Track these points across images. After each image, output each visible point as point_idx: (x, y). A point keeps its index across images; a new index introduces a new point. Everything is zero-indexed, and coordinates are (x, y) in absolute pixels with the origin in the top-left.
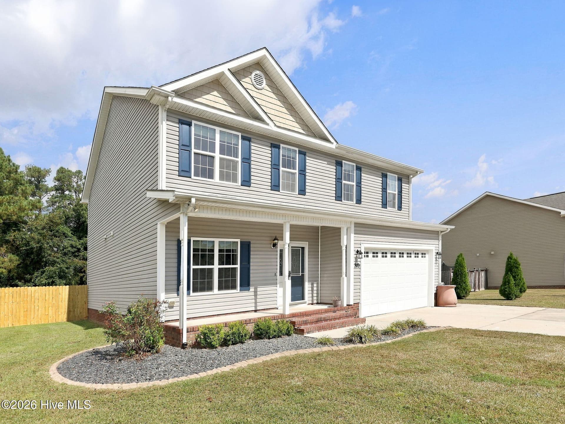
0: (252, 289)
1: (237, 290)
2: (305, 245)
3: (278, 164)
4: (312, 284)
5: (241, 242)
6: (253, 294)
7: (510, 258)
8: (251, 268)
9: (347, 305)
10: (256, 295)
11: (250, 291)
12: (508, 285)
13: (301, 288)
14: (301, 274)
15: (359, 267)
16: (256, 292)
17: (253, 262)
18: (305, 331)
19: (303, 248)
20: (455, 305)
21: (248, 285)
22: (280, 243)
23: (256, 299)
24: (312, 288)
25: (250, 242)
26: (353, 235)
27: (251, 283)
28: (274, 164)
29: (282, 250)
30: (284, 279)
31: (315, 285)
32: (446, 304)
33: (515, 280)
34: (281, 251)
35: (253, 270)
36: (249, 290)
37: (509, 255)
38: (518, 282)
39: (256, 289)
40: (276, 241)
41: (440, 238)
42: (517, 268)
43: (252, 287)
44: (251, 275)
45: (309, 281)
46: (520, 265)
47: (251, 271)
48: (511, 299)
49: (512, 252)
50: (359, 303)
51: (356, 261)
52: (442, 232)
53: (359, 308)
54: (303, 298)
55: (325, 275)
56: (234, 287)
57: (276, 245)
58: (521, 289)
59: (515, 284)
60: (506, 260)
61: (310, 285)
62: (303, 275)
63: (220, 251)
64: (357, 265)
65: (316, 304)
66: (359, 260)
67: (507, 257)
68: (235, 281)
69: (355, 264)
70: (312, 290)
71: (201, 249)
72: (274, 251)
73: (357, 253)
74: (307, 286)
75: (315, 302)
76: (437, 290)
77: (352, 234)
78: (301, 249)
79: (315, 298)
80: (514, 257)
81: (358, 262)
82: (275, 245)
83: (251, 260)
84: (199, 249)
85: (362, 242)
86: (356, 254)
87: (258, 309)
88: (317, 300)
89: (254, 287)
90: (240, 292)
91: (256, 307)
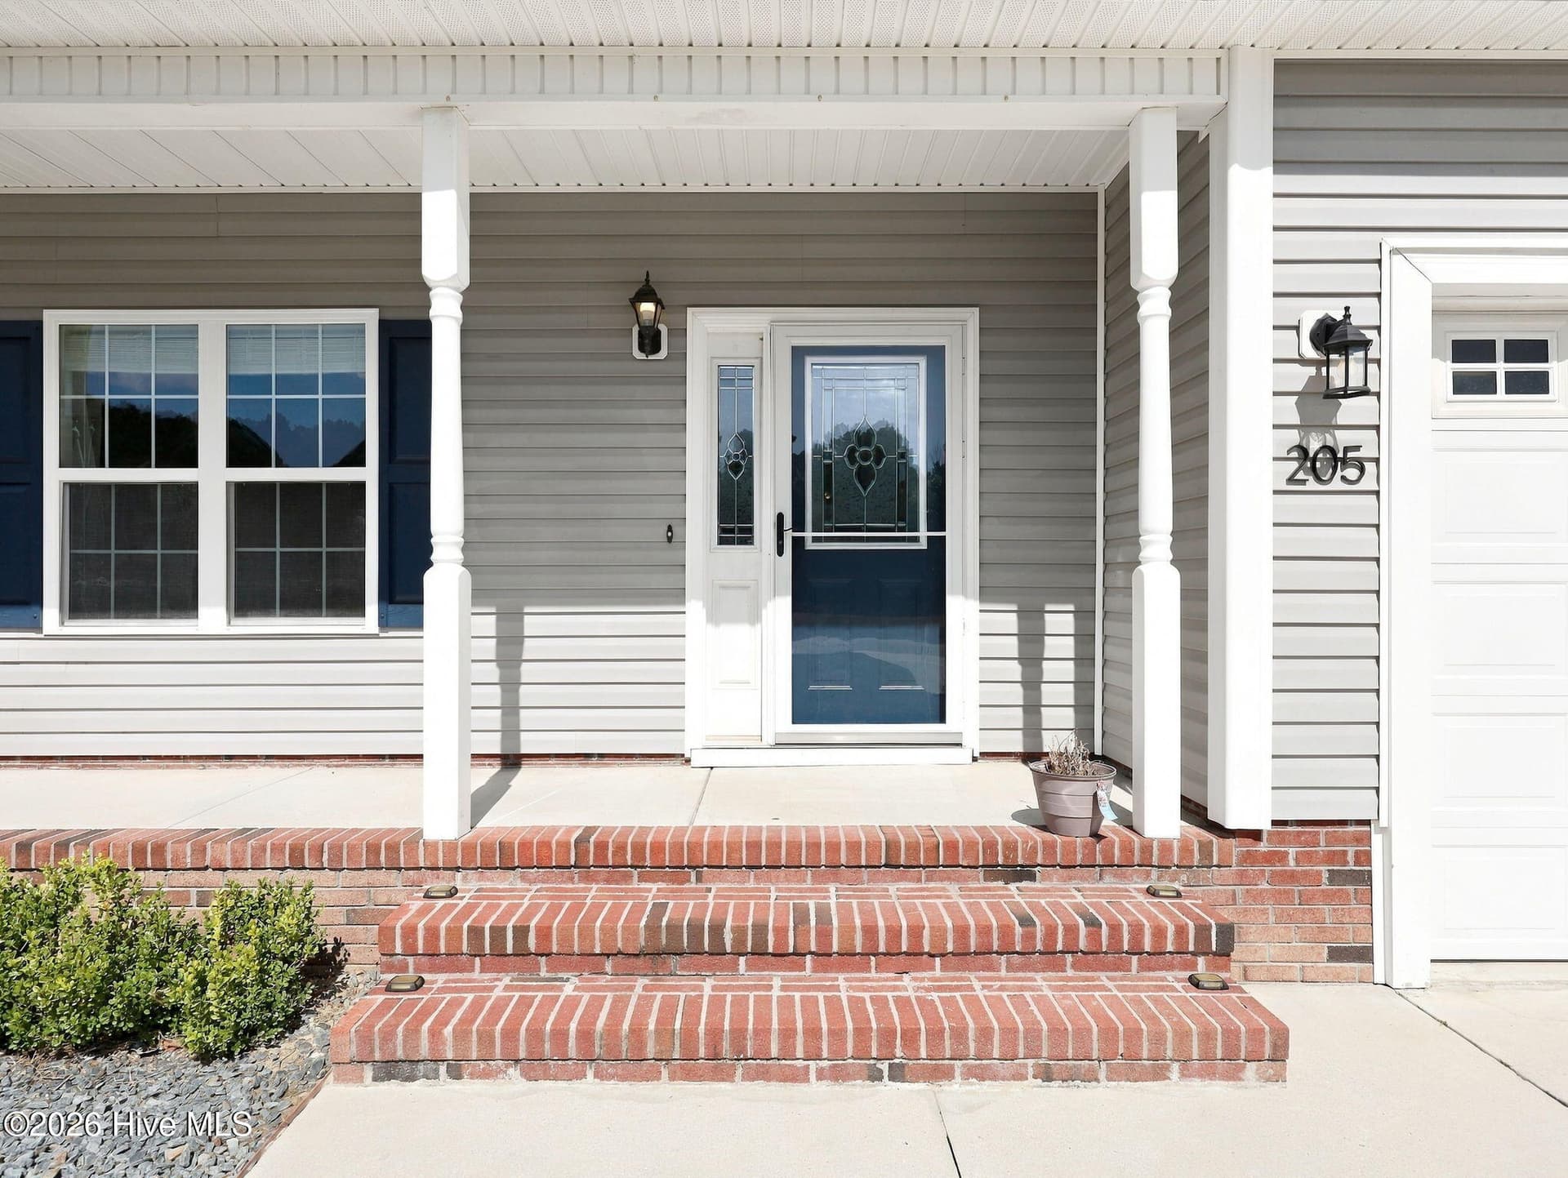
1: (366, 621)
2: (948, 327)
4: (1028, 614)
6: (488, 648)
10: (510, 661)
14: (922, 541)
16: (510, 641)
23: (510, 687)
24: (1029, 638)
26: (1251, 182)
31: (1060, 623)
39: (510, 618)
45: (987, 591)
50: (1368, 822)
51: (1315, 424)
61: (1008, 623)
63: (237, 382)
66: (1352, 411)
69: (1304, 450)
70: (1031, 658)
71: (110, 374)
74: (973, 623)
78: (921, 361)
79: (1062, 717)
84: (103, 377)
87: (524, 752)
89: (493, 610)
90: (381, 635)
91: (511, 731)
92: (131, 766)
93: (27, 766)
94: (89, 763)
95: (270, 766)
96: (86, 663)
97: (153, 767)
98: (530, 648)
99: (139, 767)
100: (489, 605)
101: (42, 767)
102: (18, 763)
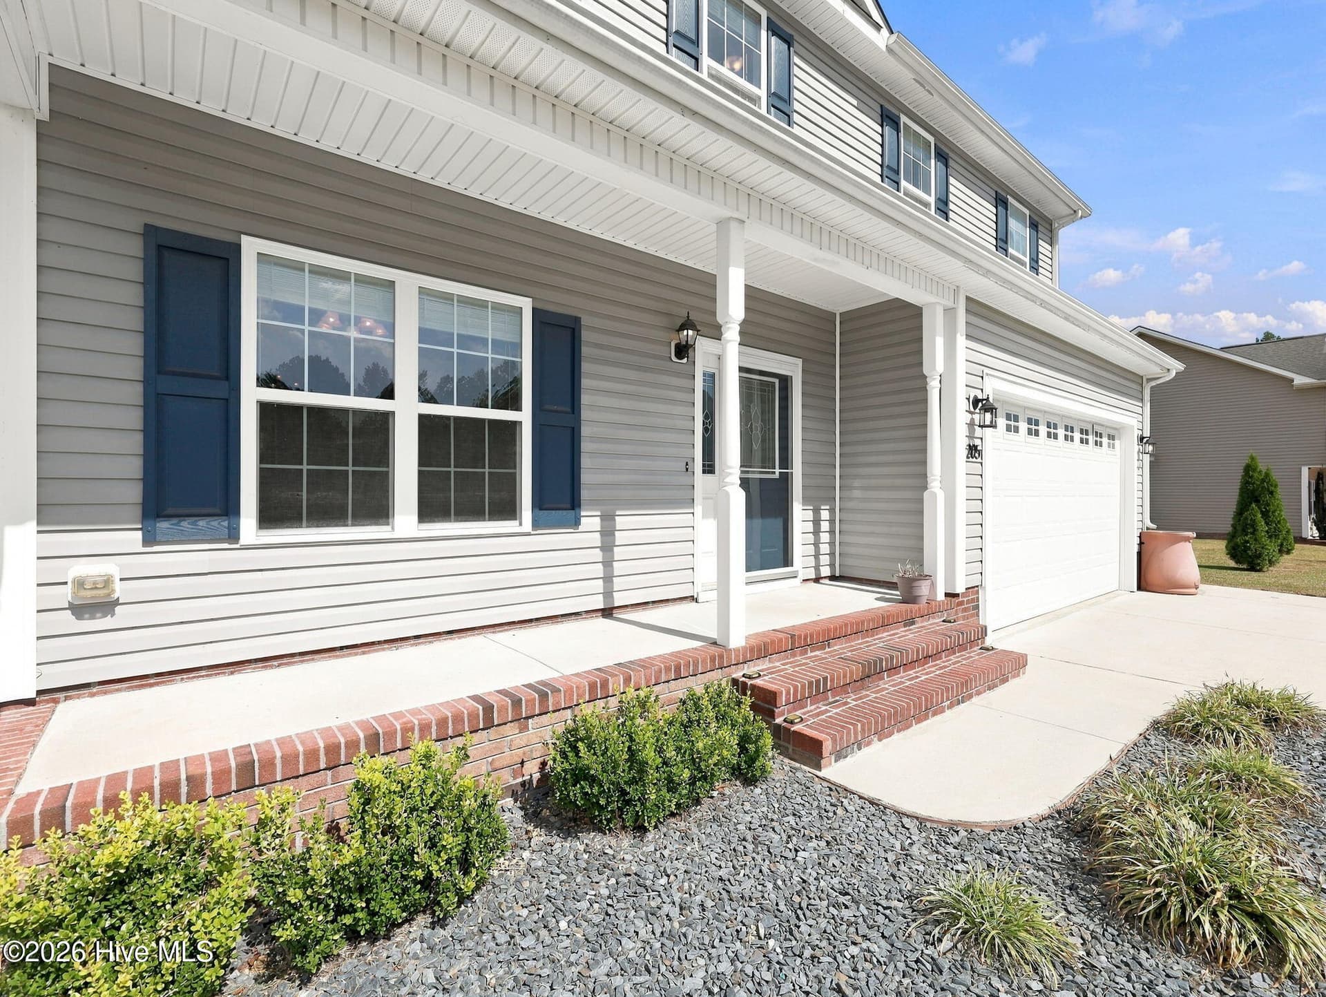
0: (590, 521)
1: (521, 524)
2: (790, 367)
3: (693, 37)
4: (817, 511)
5: (535, 311)
6: (596, 539)
7: (1249, 469)
8: (585, 431)
9: (947, 595)
10: (607, 547)
11: (581, 528)
12: (1253, 533)
13: (779, 522)
14: (777, 474)
15: (979, 460)
16: (608, 533)
17: (592, 407)
18: (827, 747)
19: (785, 381)
20: (1193, 591)
21: (574, 503)
22: (703, 347)
23: (608, 564)
24: (817, 522)
25: (577, 320)
26: (961, 341)
27: (585, 494)
28: (677, 32)
29: (713, 375)
30: (722, 485)
31: (825, 515)
32: (1172, 587)
33: (1267, 524)
34: (710, 378)
35: (593, 439)
36: (576, 523)
37: (1247, 461)
38: (1275, 528)
39: (608, 518)
40: (690, 332)
41: (1147, 397)
42: (1272, 493)
43: (587, 510)
44: (585, 462)
45: (806, 500)
46: (1276, 486)
47: (585, 446)
48: (1260, 571)
49: (1254, 454)
50: (977, 586)
51: (971, 436)
52: (1149, 380)
53: (980, 603)
54: (787, 561)
55: (857, 483)
56: (506, 509)
57: (690, 351)
58: (1281, 545)
59: (1267, 532)
60: (1241, 472)
61: (810, 515)
62: (786, 479)
63: (425, 335)
64: (973, 451)
65: (827, 581)
66: (978, 432)
67: (1244, 465)
68: (511, 483)
69: (969, 445)
70: (817, 532)
71: (310, 309)
72: (678, 374)
73: (975, 406)
74: (800, 515)
75: (826, 571)
76: (1141, 544)
77: (958, 335)
78: (777, 381)
79: (825, 560)
80: (1262, 466)
81: (977, 442)
82: (683, 350)
83: (585, 399)
84: (303, 308)
85: (986, 370)
86: (972, 409)
87: (616, 605)
88: (832, 565)
89: (599, 513)
90: (532, 533)
91: (608, 594)
92: (329, 657)
93: (216, 674)
94: (285, 661)
95: (451, 639)
96: (283, 569)
97: (350, 655)
98: (620, 537)
99: (337, 657)
100: (596, 510)
101: (232, 673)
102: (203, 673)
